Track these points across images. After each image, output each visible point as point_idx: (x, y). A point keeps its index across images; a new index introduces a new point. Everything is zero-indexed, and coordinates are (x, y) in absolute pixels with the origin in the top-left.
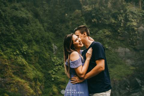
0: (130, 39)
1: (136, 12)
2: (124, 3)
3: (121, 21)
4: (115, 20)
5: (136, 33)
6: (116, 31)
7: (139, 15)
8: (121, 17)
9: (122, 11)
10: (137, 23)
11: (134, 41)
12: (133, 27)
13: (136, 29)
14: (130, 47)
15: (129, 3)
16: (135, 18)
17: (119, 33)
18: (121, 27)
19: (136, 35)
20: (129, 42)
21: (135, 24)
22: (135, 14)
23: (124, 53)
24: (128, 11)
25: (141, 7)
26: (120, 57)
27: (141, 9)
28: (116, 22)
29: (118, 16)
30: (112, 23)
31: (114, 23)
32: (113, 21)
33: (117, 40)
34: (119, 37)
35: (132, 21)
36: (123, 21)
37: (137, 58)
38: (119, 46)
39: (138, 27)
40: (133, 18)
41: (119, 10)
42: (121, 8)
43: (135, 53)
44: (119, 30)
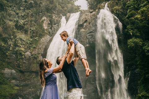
0: (17, 62)
1: (24, 40)
2: (15, 30)
3: (10, 45)
4: (5, 44)
5: (23, 57)
6: (5, 54)
7: (27, 42)
8: (11, 42)
9: (12, 37)
10: (25, 49)
11: (21, 63)
12: (20, 52)
13: (23, 53)
14: (16, 69)
15: (19, 31)
16: (23, 45)
17: (7, 56)
18: (9, 50)
19: (22, 59)
20: (16, 64)
21: (23, 49)
22: (24, 41)
23: (10, 74)
24: (18, 37)
25: (29, 36)
26: (6, 78)
27: (29, 38)
28: (5, 45)
29: (9, 41)
30: (1, 46)
31: (4, 46)
32: (3, 44)
33: (4, 61)
34: (7, 60)
35: (20, 47)
36: (12, 45)
37: (21, 79)
38: (6, 67)
39: (25, 52)
40: (21, 44)
41: (10, 36)
42: (12, 34)
43: (20, 74)
44: (7, 53)
